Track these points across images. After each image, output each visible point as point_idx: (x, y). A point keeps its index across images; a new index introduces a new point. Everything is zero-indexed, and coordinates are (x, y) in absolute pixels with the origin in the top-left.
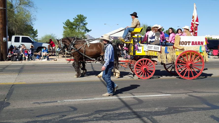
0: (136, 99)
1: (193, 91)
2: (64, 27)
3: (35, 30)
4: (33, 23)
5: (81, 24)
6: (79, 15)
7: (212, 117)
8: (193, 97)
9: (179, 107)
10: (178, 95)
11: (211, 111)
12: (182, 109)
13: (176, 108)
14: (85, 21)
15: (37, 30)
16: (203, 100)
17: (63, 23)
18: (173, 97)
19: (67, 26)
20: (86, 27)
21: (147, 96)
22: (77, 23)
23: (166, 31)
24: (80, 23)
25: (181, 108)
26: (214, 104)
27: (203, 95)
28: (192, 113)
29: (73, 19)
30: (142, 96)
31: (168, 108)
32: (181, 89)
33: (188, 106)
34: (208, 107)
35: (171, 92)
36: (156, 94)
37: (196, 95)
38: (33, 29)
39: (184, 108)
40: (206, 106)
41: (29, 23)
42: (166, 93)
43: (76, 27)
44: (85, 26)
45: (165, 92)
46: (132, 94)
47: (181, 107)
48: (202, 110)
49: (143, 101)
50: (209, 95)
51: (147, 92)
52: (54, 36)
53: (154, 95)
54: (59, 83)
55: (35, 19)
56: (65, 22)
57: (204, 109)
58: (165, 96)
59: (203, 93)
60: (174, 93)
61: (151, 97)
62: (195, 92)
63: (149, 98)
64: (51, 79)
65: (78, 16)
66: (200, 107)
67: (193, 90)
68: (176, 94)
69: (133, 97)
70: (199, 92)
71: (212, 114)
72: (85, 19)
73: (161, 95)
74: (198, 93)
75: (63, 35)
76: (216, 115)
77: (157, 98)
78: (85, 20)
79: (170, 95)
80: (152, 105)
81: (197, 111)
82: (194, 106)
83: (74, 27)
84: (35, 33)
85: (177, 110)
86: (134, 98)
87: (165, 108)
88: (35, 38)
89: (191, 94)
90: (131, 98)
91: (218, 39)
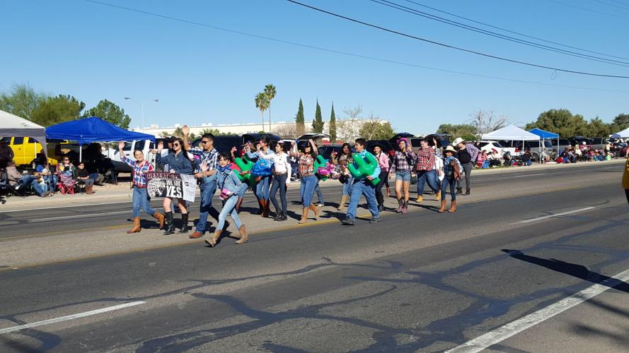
0: (33, 336)
1: (202, 281)
7: (268, 345)
8: (209, 299)
9: (176, 336)
10: (163, 298)
11: (261, 332)
12: (185, 340)
13: (166, 339)
16: (234, 303)
18: (152, 307)
21: (70, 317)
23: (92, 110)
25: (181, 337)
26: (264, 310)
27: (231, 290)
28: (214, 345)
30: (51, 321)
31: (142, 344)
32: (168, 281)
33: (198, 328)
34: (253, 322)
35: (141, 294)
36: (98, 308)
37: (213, 290)
39: (189, 335)
40: (245, 319)
42: (127, 300)
45: (125, 298)
46: (15, 321)
47: (180, 333)
48: (236, 331)
49: (57, 336)
50: (246, 286)
51: (65, 303)
53: (89, 310)
57: (242, 328)
58: (127, 308)
59: (230, 284)
60: (151, 295)
61: (83, 318)
62: (209, 283)
63: (77, 324)
66: (231, 325)
67: (204, 279)
68: (158, 296)
69: (18, 328)
70: (219, 283)
71: (264, 339)
73: (113, 308)
74: (217, 283)
76: (276, 340)
77: (102, 318)
79: (141, 302)
80: (92, 346)
81: (225, 339)
82: (214, 323)
85: (171, 346)
86: (24, 331)
87: (135, 347)
89: (199, 290)
90: (12, 332)
91: (232, 133)
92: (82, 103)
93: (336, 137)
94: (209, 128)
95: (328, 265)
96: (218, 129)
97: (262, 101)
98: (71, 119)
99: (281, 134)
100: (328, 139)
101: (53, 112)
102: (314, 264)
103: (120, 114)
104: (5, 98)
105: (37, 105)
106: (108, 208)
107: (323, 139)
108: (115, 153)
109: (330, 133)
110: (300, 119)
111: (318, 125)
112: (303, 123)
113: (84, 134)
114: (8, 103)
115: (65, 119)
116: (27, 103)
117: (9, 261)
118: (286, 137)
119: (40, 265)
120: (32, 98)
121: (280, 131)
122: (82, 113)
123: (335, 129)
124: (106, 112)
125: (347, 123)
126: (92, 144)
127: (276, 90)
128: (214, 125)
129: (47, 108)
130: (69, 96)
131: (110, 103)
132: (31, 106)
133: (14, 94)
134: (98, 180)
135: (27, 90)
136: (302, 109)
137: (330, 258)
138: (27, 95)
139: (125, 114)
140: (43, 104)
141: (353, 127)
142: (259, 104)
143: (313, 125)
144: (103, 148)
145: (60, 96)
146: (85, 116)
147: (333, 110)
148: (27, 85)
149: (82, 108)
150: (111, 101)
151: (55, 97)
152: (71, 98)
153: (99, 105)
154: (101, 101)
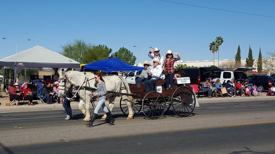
23: (116, 53)
91: (194, 66)
92: (111, 49)
93: (262, 69)
94: (181, 64)
95: (247, 152)
96: (186, 64)
97: (214, 46)
98: (104, 59)
99: (225, 67)
100: (256, 70)
101: (94, 55)
102: (238, 150)
103: (131, 55)
104: (70, 47)
105: (86, 50)
107: (253, 70)
108: (126, 78)
109: (258, 66)
110: (238, 58)
111: (250, 61)
112: (240, 61)
113: (110, 67)
114: (71, 50)
115: (100, 59)
116: (81, 49)
117: (64, 137)
118: (228, 69)
119: (80, 140)
120: (84, 47)
121: (224, 65)
122: (110, 55)
123: (261, 64)
124: (123, 54)
125: (269, 60)
127: (223, 40)
128: (184, 62)
129: (92, 53)
130: (104, 45)
131: (126, 49)
132: (83, 52)
133: (74, 45)
135: (82, 42)
136: (240, 51)
137: (248, 147)
138: (81, 45)
139: (133, 55)
140: (90, 50)
141: (273, 63)
142: (212, 48)
143: (246, 62)
145: (99, 45)
146: (112, 56)
147: (260, 52)
149: (110, 52)
151: (96, 46)
152: (105, 47)
153: (119, 50)
154: (121, 48)
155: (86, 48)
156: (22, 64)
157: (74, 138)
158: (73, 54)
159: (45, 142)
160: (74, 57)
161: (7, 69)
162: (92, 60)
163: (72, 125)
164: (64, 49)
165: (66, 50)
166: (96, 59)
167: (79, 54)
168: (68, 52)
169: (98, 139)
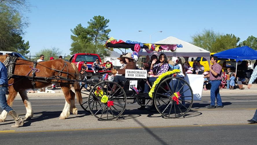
2: (72, 36)
3: (25, 42)
4: (24, 31)
5: (100, 31)
6: (97, 16)
14: (106, 27)
15: (28, 42)
17: (71, 29)
19: (77, 34)
20: (108, 36)
22: (94, 30)
23: (244, 42)
24: (98, 30)
29: (88, 22)
38: (22, 40)
41: (17, 31)
43: (93, 36)
44: (106, 34)
52: (57, 52)
54: (71, 131)
55: (27, 24)
56: (75, 29)
64: (57, 124)
65: (95, 18)
72: (107, 23)
75: (71, 50)
78: (107, 25)
83: (88, 36)
84: (25, 47)
88: (26, 55)
92: (238, 38)
98: (232, 47)
101: (223, 44)
104: (199, 37)
105: (215, 40)
106: (250, 98)
113: (240, 55)
114: (200, 40)
115: (229, 48)
116: (210, 39)
117: (198, 122)
119: (213, 126)
120: (212, 36)
122: (238, 44)
124: (252, 43)
126: (243, 61)
129: (220, 42)
130: (232, 34)
131: (255, 38)
132: (212, 40)
133: (203, 35)
134: (245, 81)
138: (210, 35)
140: (218, 40)
144: (249, 64)
145: (227, 35)
146: (240, 45)
148: (211, 29)
149: (238, 41)
150: (255, 37)
151: (224, 36)
152: (232, 36)
153: (248, 39)
154: (249, 37)
155: (215, 38)
156: (157, 53)
157: (207, 123)
158: (201, 43)
159: (180, 125)
160: (203, 46)
161: (144, 58)
162: (221, 49)
163: (204, 110)
164: (194, 39)
165: (196, 40)
166: (224, 49)
167: (208, 44)
168: (197, 41)
169: (230, 126)
